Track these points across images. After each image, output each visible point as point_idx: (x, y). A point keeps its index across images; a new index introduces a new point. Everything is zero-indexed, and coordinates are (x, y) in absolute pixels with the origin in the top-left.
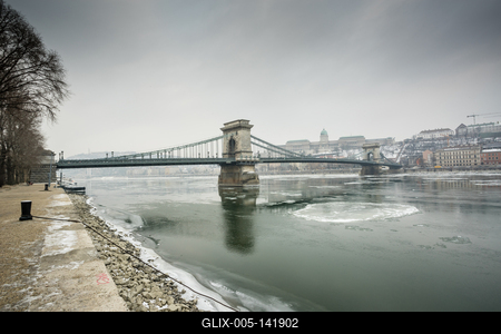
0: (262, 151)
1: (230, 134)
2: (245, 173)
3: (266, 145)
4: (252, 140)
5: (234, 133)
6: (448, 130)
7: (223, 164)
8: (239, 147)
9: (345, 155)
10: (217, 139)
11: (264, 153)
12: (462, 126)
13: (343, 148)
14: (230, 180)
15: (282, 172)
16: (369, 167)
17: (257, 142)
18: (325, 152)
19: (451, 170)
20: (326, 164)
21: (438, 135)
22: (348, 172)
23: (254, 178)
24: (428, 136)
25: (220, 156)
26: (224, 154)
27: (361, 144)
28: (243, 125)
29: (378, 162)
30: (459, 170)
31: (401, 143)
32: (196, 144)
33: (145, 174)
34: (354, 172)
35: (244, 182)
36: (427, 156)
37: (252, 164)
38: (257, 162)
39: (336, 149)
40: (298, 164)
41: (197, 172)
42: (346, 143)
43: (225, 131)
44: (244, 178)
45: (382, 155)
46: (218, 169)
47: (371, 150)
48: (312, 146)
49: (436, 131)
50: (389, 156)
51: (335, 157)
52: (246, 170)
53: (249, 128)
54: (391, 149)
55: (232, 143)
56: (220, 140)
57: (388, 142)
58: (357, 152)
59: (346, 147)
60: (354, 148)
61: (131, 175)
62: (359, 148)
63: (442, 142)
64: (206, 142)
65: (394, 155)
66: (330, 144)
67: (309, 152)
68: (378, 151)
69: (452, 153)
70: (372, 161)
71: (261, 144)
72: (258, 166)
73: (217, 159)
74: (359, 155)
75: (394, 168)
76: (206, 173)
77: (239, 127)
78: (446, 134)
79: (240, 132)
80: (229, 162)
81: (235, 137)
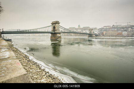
0: (62, 30)
1: (54, 25)
2: (58, 36)
3: (63, 28)
4: (60, 27)
5: (55, 25)
6: (110, 26)
7: (52, 33)
8: (56, 29)
9: (84, 32)
10: (50, 26)
11: (63, 31)
12: (114, 25)
13: (84, 30)
14: (54, 38)
15: (68, 36)
16: (90, 35)
17: (61, 27)
18: (79, 31)
19: (110, 36)
20: (79, 34)
21: (107, 27)
22: (85, 36)
23: (60, 37)
24: (105, 28)
25: (51, 31)
26: (52, 31)
27: (89, 29)
28: (57, 23)
29: (92, 34)
30: (111, 36)
31: (98, 29)
32: (44, 28)
33: (29, 36)
34: (86, 36)
35: (58, 38)
36: (104, 33)
37: (60, 33)
38: (61, 33)
39: (82, 30)
40: (72, 34)
41: (44, 35)
42: (85, 29)
43: (52, 24)
44: (57, 37)
45: (93, 32)
46: (50, 35)
47: (91, 31)
48: (76, 29)
49: (107, 26)
50: (95, 32)
51: (82, 32)
52: (58, 35)
53: (59, 23)
54: (96, 31)
55: (54, 27)
56: (51, 27)
57: (95, 28)
58: (87, 31)
59: (85, 30)
60: (87, 30)
61: (25, 36)
62: (88, 30)
63: (108, 29)
64: (47, 27)
65: (96, 32)
66: (81, 29)
67: (75, 31)
68: (93, 31)
69: (110, 32)
70: (91, 34)
71: (62, 28)
72: (61, 34)
73: (50, 32)
74: (88, 32)
75: (96, 35)
76: (47, 36)
77: (56, 23)
78: (110, 27)
79: (57, 25)
80: (53, 33)
81: (55, 26)
